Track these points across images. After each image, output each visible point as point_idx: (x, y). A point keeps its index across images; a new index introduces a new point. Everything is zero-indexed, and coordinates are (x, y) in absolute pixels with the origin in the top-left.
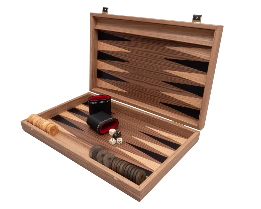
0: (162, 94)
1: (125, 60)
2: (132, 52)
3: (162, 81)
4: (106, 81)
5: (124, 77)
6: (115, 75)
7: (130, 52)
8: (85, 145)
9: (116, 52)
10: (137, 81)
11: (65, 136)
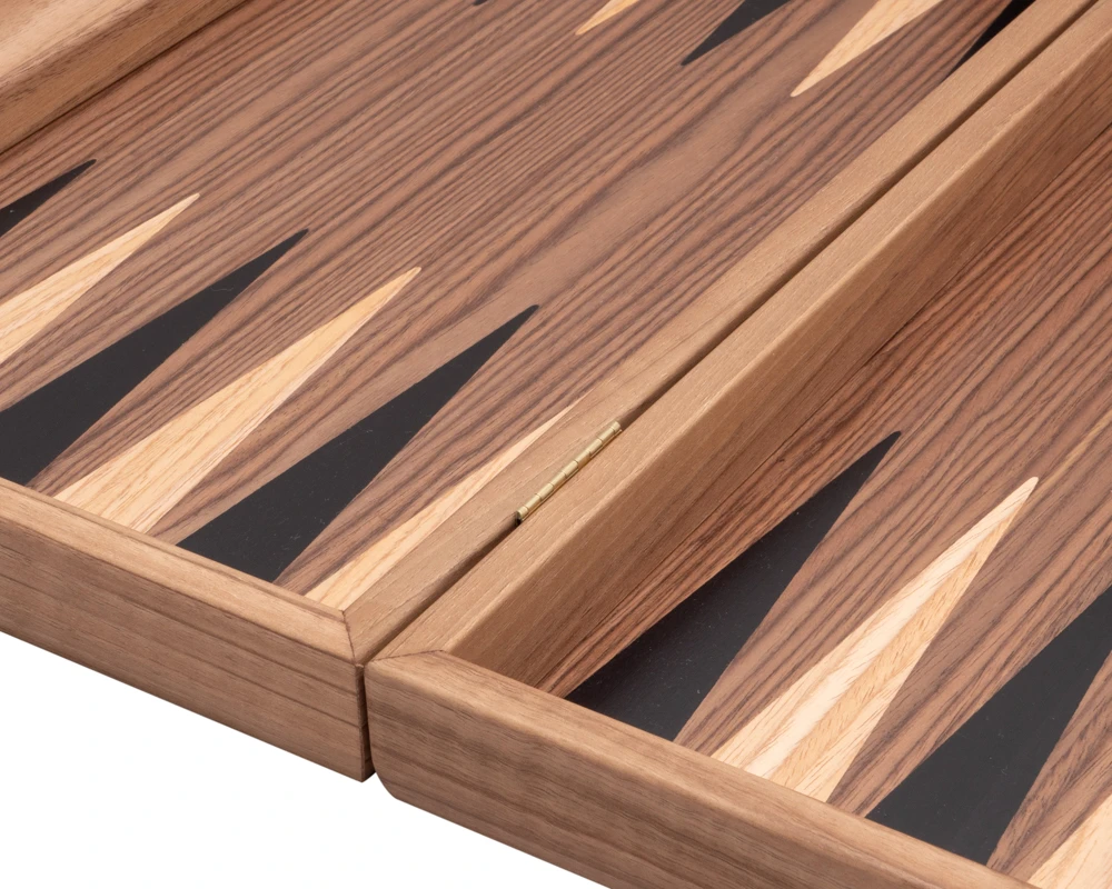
0: (823, 89)
1: (243, 261)
2: (206, 186)
3: (686, 62)
4: (333, 553)
5: (431, 333)
6: (344, 409)
7: (195, 196)
9: (75, 312)
10: (559, 234)
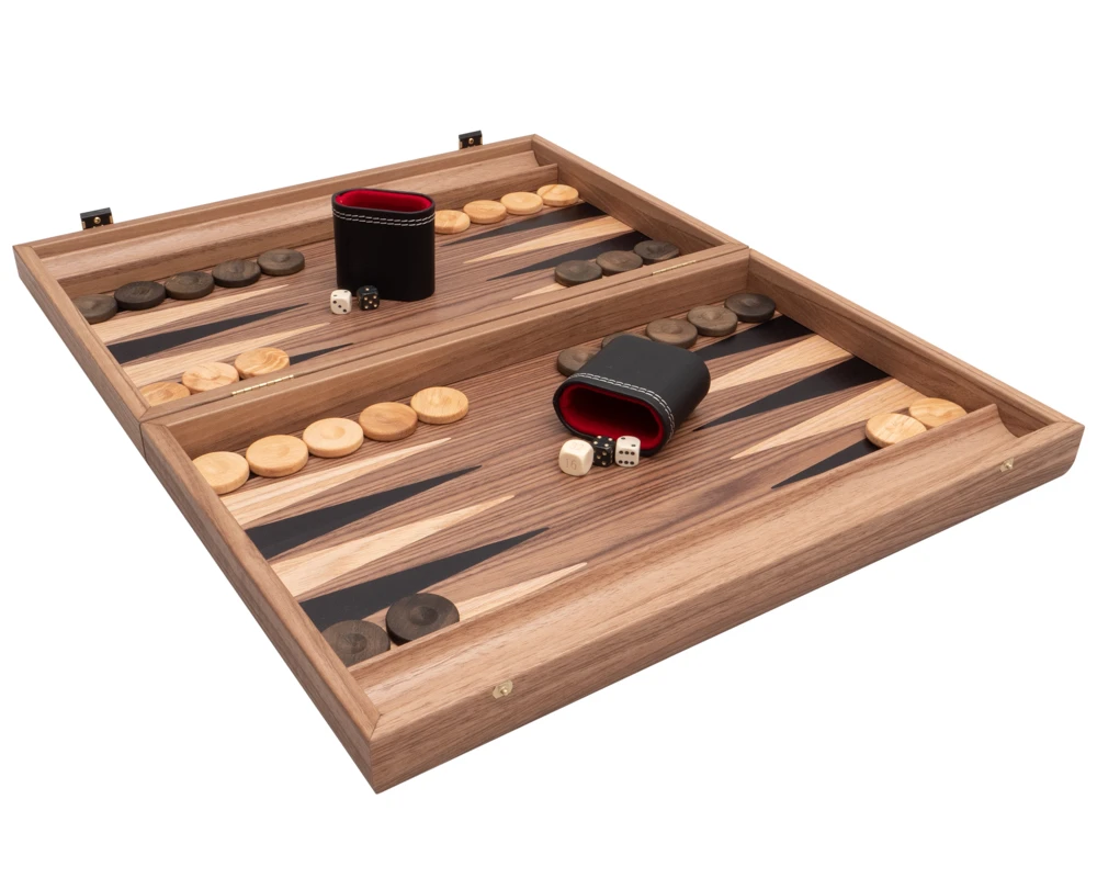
8: (736, 517)
11: (604, 582)
